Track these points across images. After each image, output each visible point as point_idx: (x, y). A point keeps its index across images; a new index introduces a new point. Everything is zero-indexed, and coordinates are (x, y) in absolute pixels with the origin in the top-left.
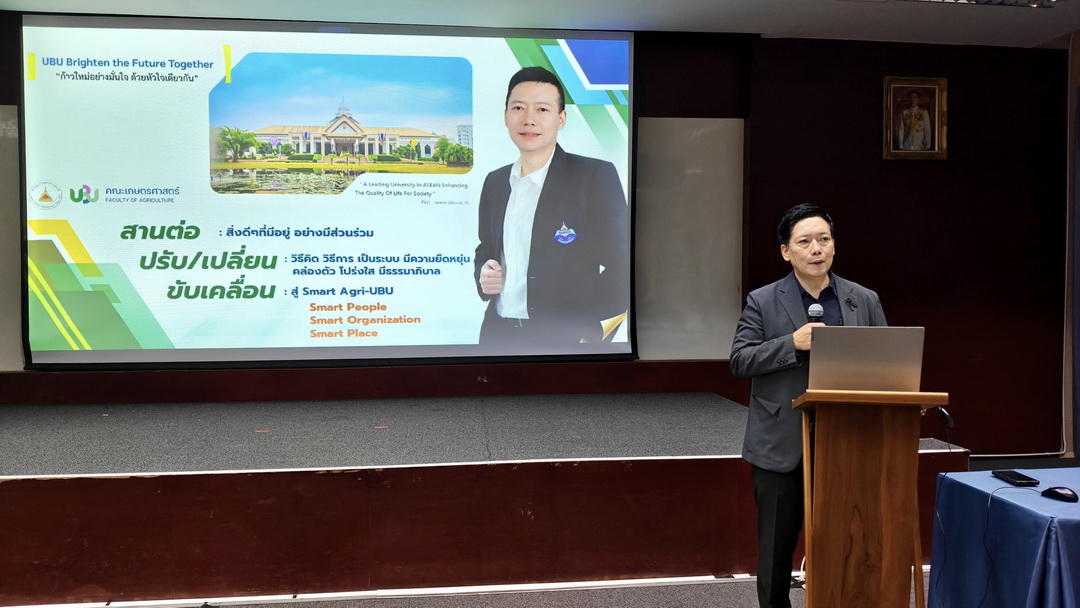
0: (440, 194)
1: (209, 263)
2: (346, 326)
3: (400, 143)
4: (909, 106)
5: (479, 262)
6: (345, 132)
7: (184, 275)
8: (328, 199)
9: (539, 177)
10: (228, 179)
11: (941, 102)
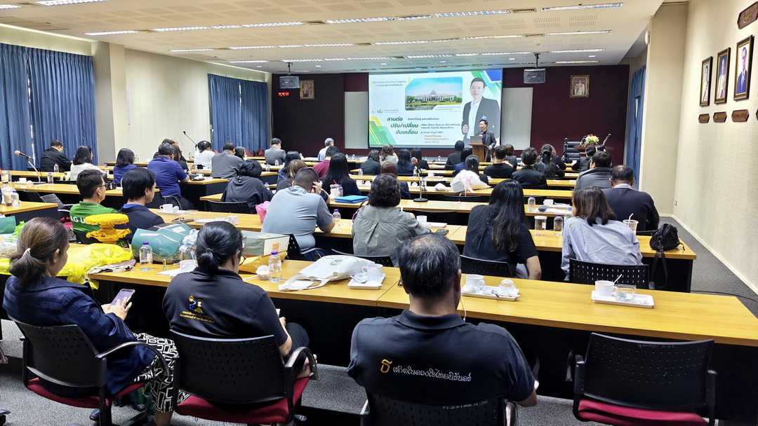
0: (454, 109)
1: (405, 126)
2: (432, 140)
3: (446, 98)
4: (578, 83)
5: (463, 125)
6: (433, 96)
7: (399, 128)
8: (429, 111)
9: (478, 105)
10: (408, 107)
11: (587, 81)
